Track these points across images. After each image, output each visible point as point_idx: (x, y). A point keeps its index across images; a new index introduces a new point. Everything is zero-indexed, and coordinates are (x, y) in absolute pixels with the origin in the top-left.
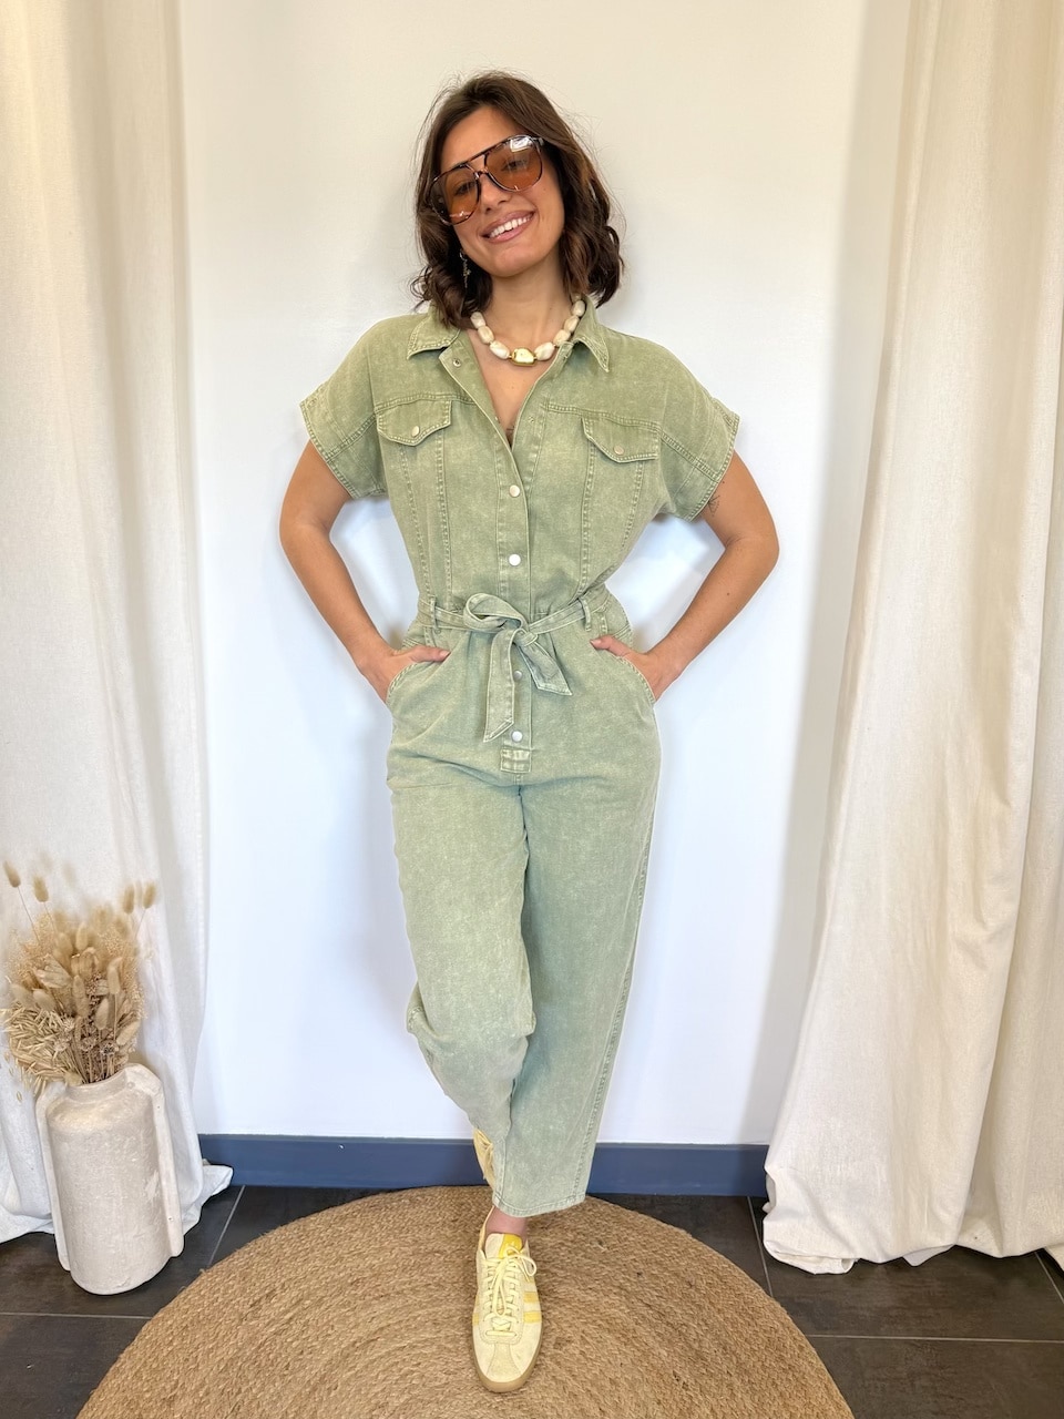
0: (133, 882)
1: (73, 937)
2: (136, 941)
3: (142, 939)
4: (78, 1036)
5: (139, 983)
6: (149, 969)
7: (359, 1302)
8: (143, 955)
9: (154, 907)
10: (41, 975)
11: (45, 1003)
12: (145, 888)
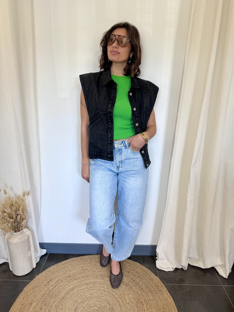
0: (25, 190)
1: (12, 202)
2: (26, 203)
3: (27, 202)
4: (13, 223)
5: (26, 211)
6: (28, 209)
7: (70, 281)
8: (27, 205)
9: (29, 196)
10: (5, 210)
11: (7, 216)
12: (27, 192)
